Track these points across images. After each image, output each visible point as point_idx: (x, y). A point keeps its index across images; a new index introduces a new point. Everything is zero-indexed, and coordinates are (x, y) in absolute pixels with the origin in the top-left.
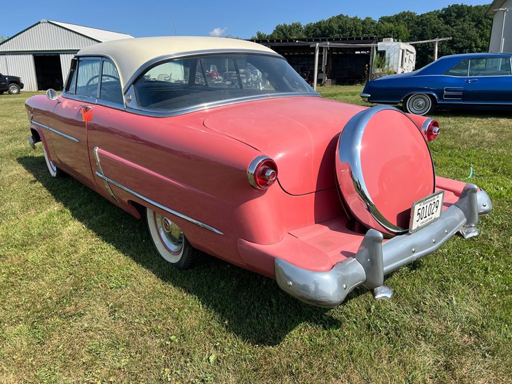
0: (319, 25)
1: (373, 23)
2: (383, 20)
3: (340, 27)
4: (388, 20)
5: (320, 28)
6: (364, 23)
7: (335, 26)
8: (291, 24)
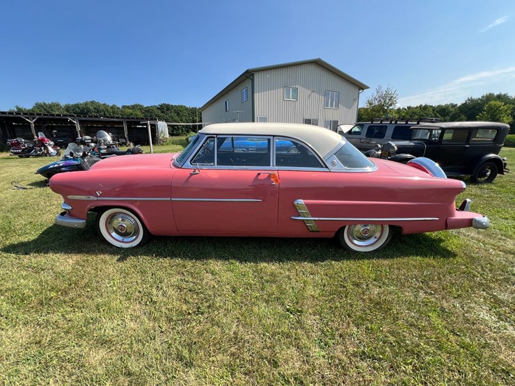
0: (77, 106)
1: (118, 108)
2: (124, 107)
3: (95, 109)
4: (128, 107)
5: (79, 108)
6: (112, 108)
7: (91, 108)
8: (50, 103)
